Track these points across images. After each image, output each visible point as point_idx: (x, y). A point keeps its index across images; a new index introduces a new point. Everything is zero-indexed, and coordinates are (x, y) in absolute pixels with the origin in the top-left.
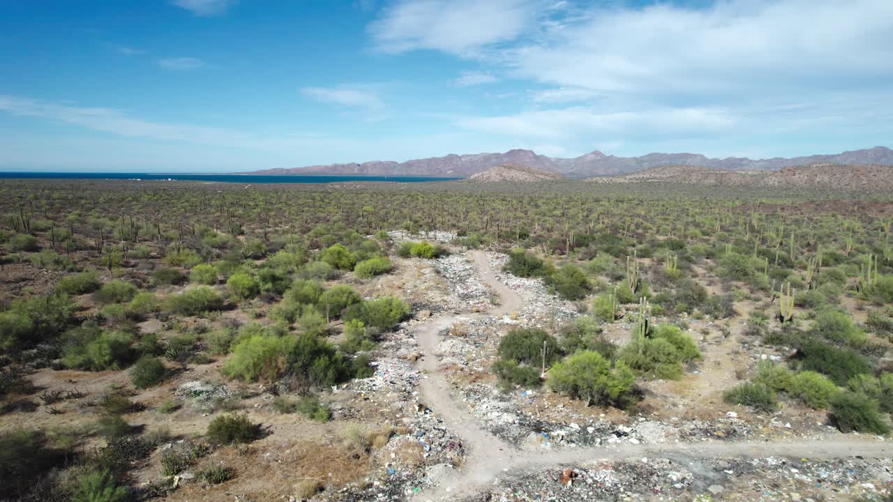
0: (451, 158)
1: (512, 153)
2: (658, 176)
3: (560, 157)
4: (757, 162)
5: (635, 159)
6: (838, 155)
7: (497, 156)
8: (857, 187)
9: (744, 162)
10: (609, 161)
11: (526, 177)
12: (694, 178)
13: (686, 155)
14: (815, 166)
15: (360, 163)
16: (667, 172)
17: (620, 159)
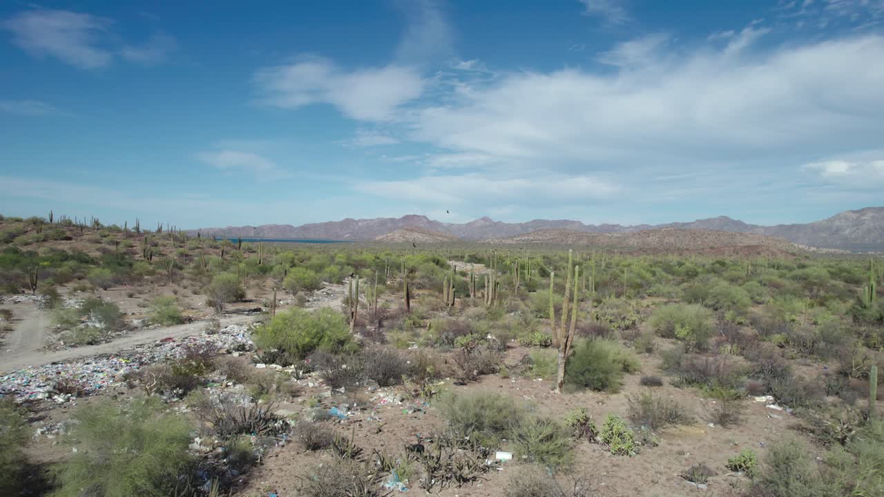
0: (347, 223)
1: (407, 218)
2: (540, 238)
3: (453, 223)
4: (627, 228)
5: (521, 225)
6: (693, 223)
7: (392, 220)
8: (694, 246)
9: (616, 228)
10: (497, 226)
11: (427, 238)
12: (571, 239)
13: (566, 222)
14: (663, 230)
15: (255, 226)
16: (548, 235)
17: (508, 225)
